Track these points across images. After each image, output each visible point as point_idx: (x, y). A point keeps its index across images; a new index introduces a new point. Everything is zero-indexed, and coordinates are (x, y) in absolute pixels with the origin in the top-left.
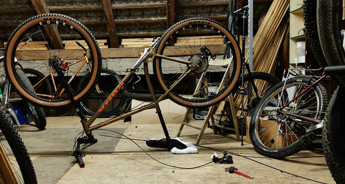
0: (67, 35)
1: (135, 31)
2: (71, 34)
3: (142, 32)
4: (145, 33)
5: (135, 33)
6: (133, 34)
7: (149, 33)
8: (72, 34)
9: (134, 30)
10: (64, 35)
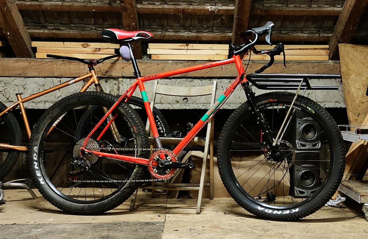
0: (41, 31)
1: (173, 29)
2: (50, 29)
3: (186, 33)
4: (192, 34)
5: (173, 34)
6: (169, 35)
7: (199, 35)
8: (52, 30)
9: (172, 27)
10: (36, 31)
